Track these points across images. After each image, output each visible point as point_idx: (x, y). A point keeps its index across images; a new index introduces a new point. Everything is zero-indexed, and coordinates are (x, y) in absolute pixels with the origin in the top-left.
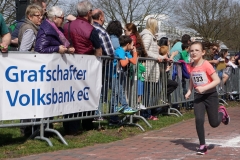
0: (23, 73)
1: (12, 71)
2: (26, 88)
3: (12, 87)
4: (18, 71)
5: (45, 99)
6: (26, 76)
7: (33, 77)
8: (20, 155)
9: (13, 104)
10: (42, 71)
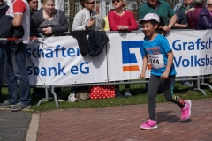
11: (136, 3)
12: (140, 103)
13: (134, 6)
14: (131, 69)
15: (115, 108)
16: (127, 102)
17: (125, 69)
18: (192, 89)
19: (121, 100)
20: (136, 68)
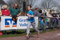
0: (23, 20)
1: (21, 20)
2: (23, 23)
3: (21, 23)
4: (22, 20)
5: (27, 25)
6: (23, 21)
7: (25, 21)
8: (22, 36)
9: (21, 26)
10: (26, 20)
11: (10, 7)
12: (10, 37)
13: (9, 8)
14: (7, 27)
15: (2, 38)
16: (6, 36)
17: (6, 27)
18: (24, 32)
19: (4, 36)
20: (9, 26)
